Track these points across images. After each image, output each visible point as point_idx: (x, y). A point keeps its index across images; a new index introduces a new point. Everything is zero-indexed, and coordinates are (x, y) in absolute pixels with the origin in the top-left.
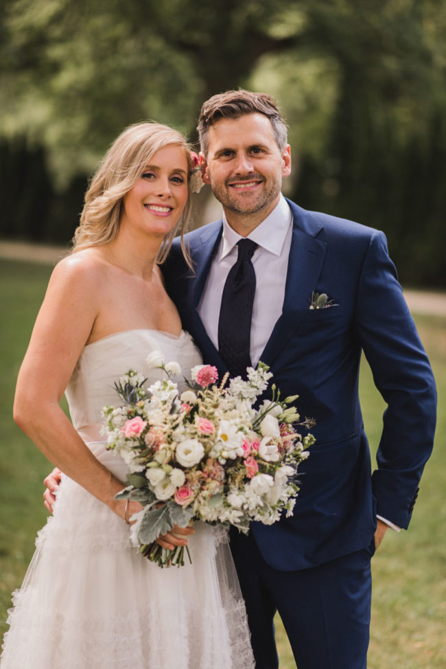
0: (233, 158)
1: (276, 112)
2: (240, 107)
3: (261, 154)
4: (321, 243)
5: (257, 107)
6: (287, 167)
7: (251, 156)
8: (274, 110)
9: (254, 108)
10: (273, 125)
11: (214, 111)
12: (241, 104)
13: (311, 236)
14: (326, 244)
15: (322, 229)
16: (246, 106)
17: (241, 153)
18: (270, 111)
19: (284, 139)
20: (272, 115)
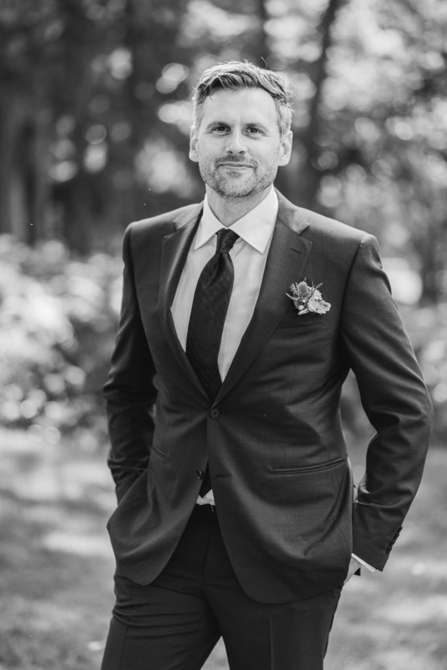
0: (228, 134)
1: (282, 93)
2: (243, 79)
3: (258, 135)
4: (306, 241)
5: (262, 84)
6: (285, 156)
7: (246, 135)
8: (280, 91)
9: (259, 82)
10: (277, 107)
11: (213, 79)
12: (246, 77)
13: (295, 233)
14: (311, 242)
15: (308, 227)
16: (250, 80)
17: (237, 131)
18: (276, 90)
19: (287, 125)
20: (278, 95)
